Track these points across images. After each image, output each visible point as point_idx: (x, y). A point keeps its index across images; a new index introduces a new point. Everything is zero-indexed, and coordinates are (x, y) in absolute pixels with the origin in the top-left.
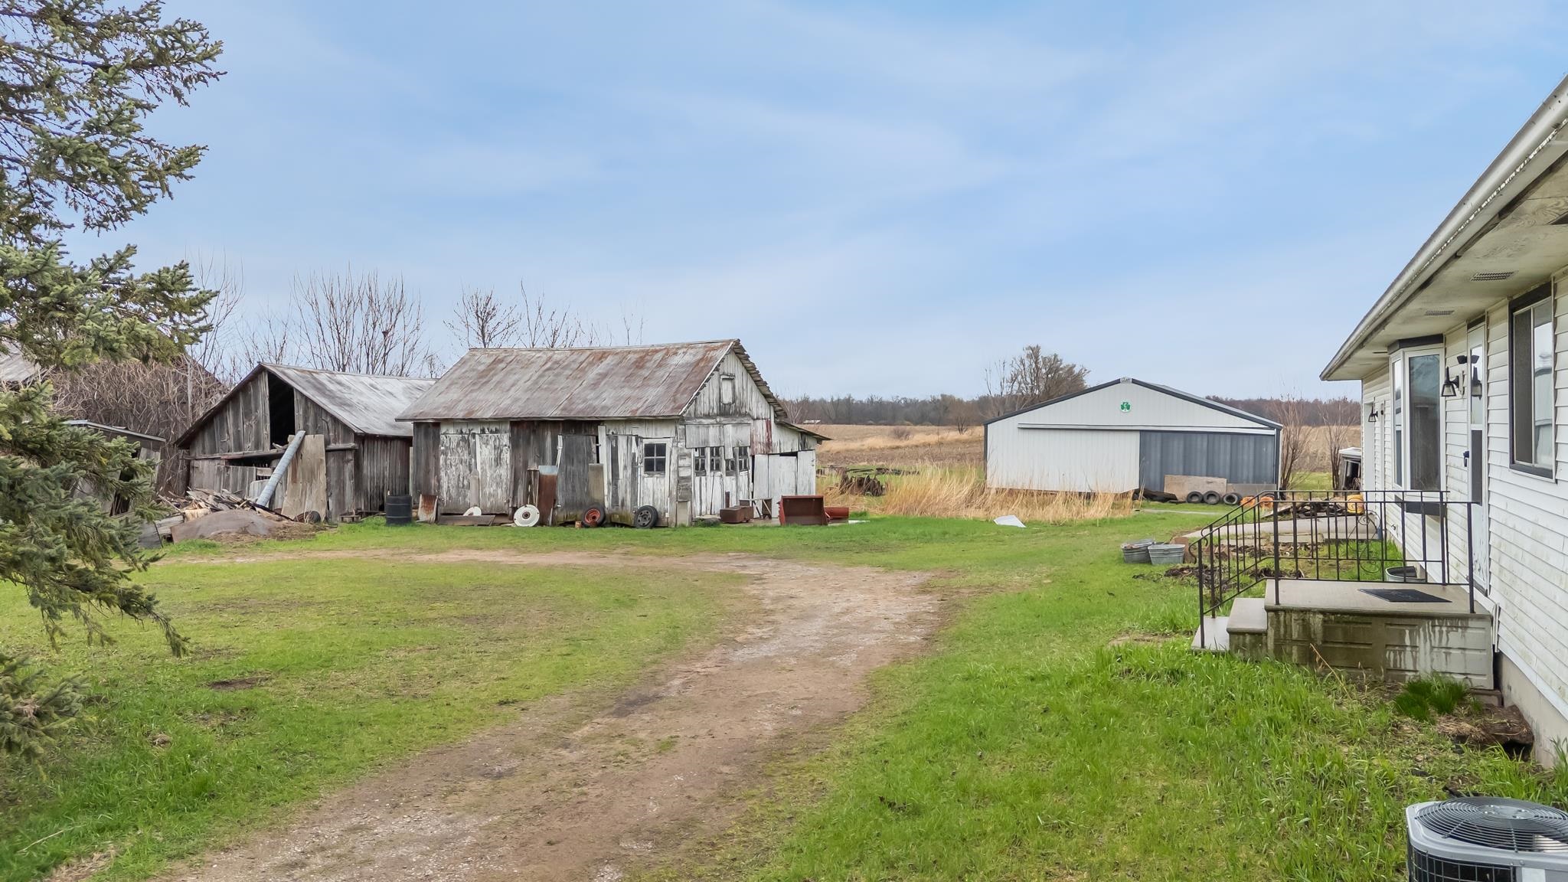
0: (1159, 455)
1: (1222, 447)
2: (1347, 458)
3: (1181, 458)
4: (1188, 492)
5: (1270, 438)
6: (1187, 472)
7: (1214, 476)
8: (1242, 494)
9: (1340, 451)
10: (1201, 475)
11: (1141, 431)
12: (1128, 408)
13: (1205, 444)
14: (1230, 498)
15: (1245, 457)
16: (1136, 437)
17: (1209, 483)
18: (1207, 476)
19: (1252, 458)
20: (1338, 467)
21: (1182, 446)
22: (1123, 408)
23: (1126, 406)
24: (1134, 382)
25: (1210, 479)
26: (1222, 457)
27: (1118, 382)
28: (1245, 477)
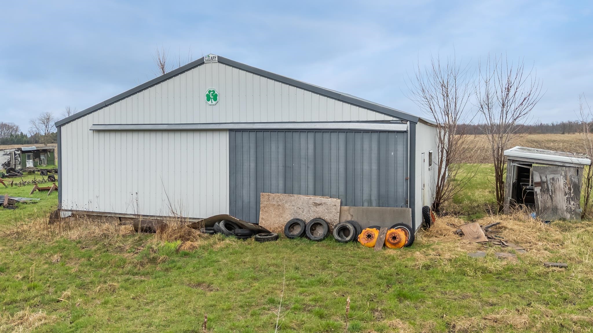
0: (253, 165)
1: (334, 152)
2: (513, 161)
3: (281, 168)
4: (288, 217)
5: (400, 137)
6: (288, 190)
7: (323, 195)
8: (362, 222)
9: (507, 152)
10: (307, 194)
11: (230, 130)
12: (215, 99)
13: (311, 146)
14: (343, 230)
15: (366, 167)
16: (224, 139)
17: (316, 205)
18: (315, 194)
19: (374, 167)
20: (502, 171)
21: (281, 150)
22: (208, 99)
23: (212, 96)
24: (222, 61)
25: (318, 199)
26: (334, 166)
27: (200, 63)
28: (366, 197)
